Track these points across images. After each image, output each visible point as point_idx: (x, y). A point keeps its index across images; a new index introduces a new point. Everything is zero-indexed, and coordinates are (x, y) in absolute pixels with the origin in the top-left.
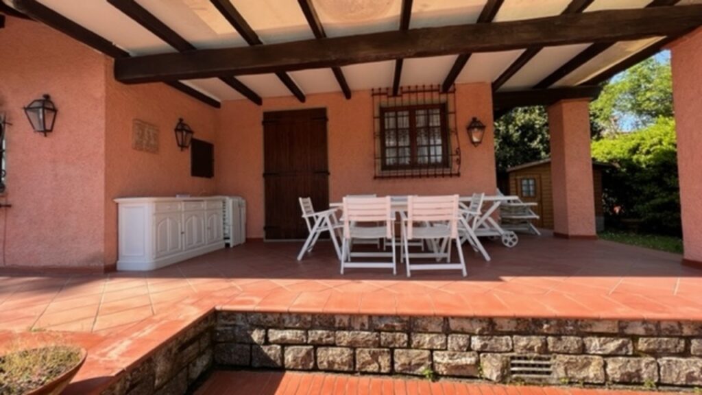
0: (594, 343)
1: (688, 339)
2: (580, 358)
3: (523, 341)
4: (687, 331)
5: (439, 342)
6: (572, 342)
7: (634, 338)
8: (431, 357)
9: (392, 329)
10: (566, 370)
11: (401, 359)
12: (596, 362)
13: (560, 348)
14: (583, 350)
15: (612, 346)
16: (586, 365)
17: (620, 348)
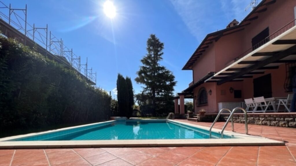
0: (261, 118)
1: (275, 118)
2: (259, 121)
3: (251, 118)
4: (275, 116)
5: (242, 118)
6: (257, 118)
7: (267, 118)
8: (241, 120)
9: (236, 116)
10: (257, 122)
11: (238, 120)
12: (261, 122)
13: (256, 119)
14: (259, 119)
15: (263, 119)
16: (259, 122)
17: (264, 119)
